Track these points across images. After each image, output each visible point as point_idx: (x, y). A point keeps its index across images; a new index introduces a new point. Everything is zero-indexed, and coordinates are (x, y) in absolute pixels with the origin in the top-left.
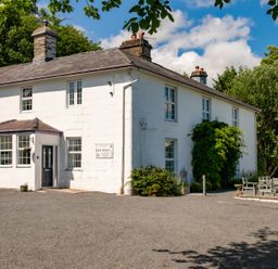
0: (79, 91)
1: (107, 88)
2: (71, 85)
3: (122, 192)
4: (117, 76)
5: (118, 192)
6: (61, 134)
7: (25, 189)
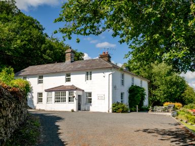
0: (91, 75)
1: (102, 74)
2: (87, 73)
3: (109, 112)
4: (106, 71)
5: (107, 112)
6: (83, 91)
7: (73, 111)
